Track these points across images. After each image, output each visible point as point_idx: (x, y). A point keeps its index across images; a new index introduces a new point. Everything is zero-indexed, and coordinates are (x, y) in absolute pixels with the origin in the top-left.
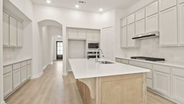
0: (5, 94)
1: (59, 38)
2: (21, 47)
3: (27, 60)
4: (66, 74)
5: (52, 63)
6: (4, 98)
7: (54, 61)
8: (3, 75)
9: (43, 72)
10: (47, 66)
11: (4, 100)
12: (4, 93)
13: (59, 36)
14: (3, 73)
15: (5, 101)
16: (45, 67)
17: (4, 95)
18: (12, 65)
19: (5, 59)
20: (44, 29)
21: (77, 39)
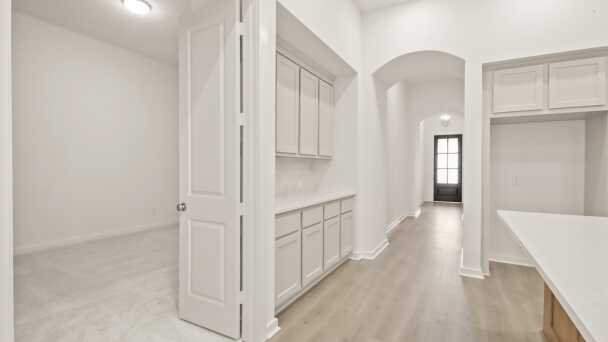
0: (279, 296)
1: (446, 124)
3: (340, 200)
4: (478, 273)
5: (417, 213)
6: (276, 309)
7: (425, 204)
8: (277, 239)
9: (386, 240)
10: (403, 221)
11: (276, 316)
12: (276, 294)
13: (446, 117)
14: (276, 233)
15: (276, 319)
16: (395, 224)
17: (276, 299)
18: (301, 211)
19: (281, 194)
20: (393, 93)
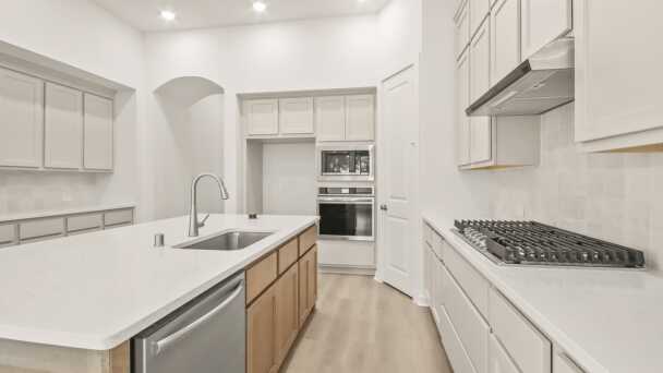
2: (107, 173)
21: (280, 136)
